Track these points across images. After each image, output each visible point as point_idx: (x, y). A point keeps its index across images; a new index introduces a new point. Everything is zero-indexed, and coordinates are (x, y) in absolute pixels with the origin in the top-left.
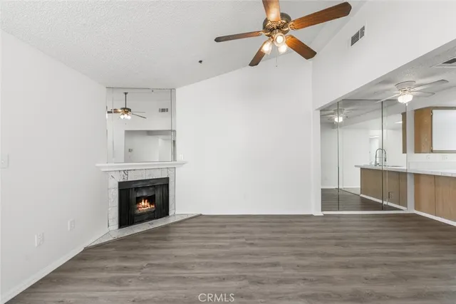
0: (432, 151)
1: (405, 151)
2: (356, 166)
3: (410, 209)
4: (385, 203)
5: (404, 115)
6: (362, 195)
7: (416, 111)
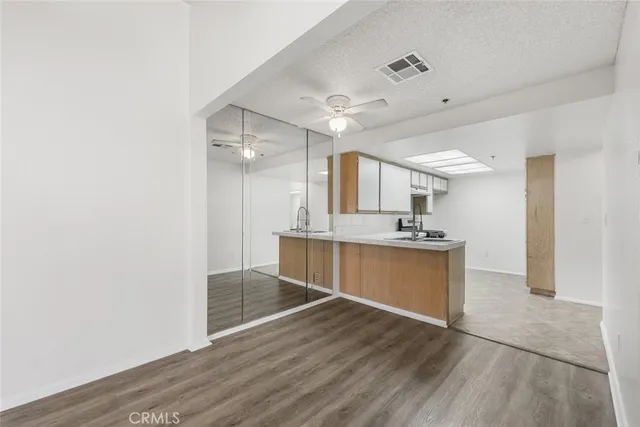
0: (357, 211)
1: (330, 211)
2: (273, 233)
3: (336, 293)
4: (310, 286)
5: (330, 159)
6: (281, 277)
7: (342, 155)
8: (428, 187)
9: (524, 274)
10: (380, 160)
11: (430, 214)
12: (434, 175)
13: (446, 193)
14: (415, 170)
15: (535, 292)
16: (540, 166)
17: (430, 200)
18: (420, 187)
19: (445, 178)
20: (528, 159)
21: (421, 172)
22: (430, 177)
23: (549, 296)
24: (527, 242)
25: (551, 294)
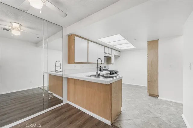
0: (74, 63)
8: (112, 54)
9: (146, 86)
10: (88, 40)
11: (113, 64)
12: (114, 50)
13: (119, 56)
14: (106, 47)
15: (151, 95)
16: (153, 44)
17: (113, 59)
18: (108, 54)
19: (119, 51)
20: (148, 42)
21: (108, 48)
22: (113, 50)
23: (156, 97)
24: (148, 75)
25: (157, 96)
